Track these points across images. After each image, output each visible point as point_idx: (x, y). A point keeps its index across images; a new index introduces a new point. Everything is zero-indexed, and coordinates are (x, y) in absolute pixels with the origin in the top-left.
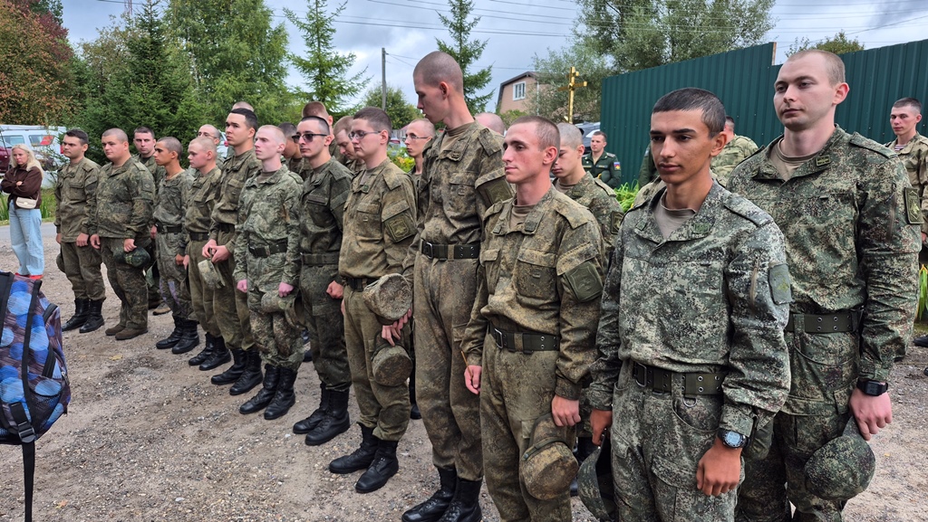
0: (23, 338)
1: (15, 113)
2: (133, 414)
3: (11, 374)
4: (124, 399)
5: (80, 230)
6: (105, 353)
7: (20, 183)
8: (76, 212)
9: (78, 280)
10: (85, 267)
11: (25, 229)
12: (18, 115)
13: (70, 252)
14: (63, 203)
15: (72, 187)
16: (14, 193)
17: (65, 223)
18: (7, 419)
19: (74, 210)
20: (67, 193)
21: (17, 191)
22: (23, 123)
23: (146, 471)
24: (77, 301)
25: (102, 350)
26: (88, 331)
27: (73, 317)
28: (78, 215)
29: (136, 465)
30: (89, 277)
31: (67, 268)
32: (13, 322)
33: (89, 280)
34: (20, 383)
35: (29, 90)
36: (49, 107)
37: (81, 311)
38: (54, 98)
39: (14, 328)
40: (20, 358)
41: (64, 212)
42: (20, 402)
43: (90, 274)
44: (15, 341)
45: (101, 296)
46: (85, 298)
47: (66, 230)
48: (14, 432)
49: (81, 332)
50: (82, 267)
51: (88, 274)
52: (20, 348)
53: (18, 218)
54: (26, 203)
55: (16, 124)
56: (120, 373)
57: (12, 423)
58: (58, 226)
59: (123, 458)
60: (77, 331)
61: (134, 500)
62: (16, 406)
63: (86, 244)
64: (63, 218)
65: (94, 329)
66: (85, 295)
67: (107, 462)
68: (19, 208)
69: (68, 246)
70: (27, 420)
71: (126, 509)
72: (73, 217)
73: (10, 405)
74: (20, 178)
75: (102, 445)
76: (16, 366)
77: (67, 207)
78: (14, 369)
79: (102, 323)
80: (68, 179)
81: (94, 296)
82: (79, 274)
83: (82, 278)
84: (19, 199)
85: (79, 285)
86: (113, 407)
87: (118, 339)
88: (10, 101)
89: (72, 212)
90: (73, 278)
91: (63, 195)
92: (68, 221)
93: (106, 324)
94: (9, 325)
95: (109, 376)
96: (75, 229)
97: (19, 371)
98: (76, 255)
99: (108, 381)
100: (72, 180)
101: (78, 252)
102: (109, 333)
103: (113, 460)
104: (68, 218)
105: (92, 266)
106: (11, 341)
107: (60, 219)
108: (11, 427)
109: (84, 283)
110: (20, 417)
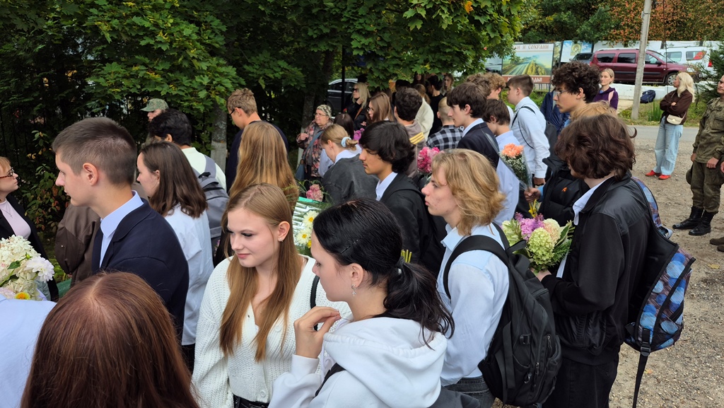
0: (668, 292)
1: (680, 31)
2: (717, 323)
3: (652, 311)
4: (713, 307)
5: (713, 155)
6: (705, 259)
7: (674, 104)
8: (714, 139)
9: (699, 193)
10: (708, 184)
11: (668, 139)
12: (682, 32)
13: (699, 170)
14: (705, 131)
15: (716, 119)
16: (668, 111)
17: (702, 147)
18: (638, 335)
19: (713, 137)
20: (711, 123)
21: (671, 110)
22: (684, 39)
23: (718, 380)
24: (693, 209)
25: (703, 256)
26: (696, 235)
27: (687, 220)
28: (714, 142)
29: (710, 369)
30: (709, 193)
31: (693, 182)
32: (666, 280)
33: (709, 195)
34: (654, 319)
35: (696, 11)
36: (709, 24)
37: (694, 217)
38: (715, 16)
39: (666, 284)
40: (661, 304)
41: (704, 138)
42: (649, 330)
43: (711, 191)
44: (663, 292)
45: (715, 210)
46: (700, 208)
47: (701, 153)
48: (639, 345)
49: (690, 234)
50: (705, 184)
51: (709, 191)
52: (664, 298)
53: (665, 130)
54: (674, 120)
55: (679, 40)
56: (715, 282)
57: (640, 339)
58: (695, 148)
59: (701, 358)
60: (687, 232)
61: (702, 398)
62: (647, 331)
63: (715, 167)
64: (701, 143)
65: (701, 234)
66: (701, 205)
67: (687, 355)
68: (668, 123)
69: (699, 166)
70: (649, 341)
71: (694, 403)
72: (710, 144)
73: (643, 328)
74: (675, 100)
75: (687, 338)
76: (657, 307)
77: (708, 135)
78: (655, 309)
79: (709, 231)
80: (715, 112)
81: (709, 209)
82: (702, 189)
83: (703, 192)
84: (670, 116)
85: (698, 196)
86: (702, 310)
87: (719, 250)
88: (679, 22)
89: (710, 139)
90: (696, 191)
91: (707, 124)
92: (705, 146)
93: (712, 232)
94: (663, 281)
95: (705, 281)
96: (709, 153)
97: (657, 311)
98: (703, 174)
99: (703, 285)
100: (718, 113)
101: (706, 172)
102: (713, 242)
103: (693, 356)
104: (706, 144)
105: (714, 185)
106: (660, 291)
107: (698, 143)
108: (638, 341)
109: (703, 196)
110: (646, 338)
